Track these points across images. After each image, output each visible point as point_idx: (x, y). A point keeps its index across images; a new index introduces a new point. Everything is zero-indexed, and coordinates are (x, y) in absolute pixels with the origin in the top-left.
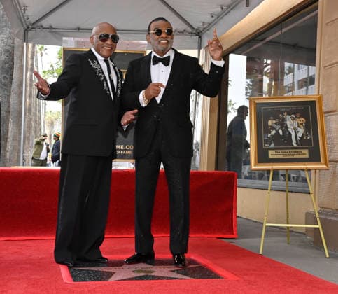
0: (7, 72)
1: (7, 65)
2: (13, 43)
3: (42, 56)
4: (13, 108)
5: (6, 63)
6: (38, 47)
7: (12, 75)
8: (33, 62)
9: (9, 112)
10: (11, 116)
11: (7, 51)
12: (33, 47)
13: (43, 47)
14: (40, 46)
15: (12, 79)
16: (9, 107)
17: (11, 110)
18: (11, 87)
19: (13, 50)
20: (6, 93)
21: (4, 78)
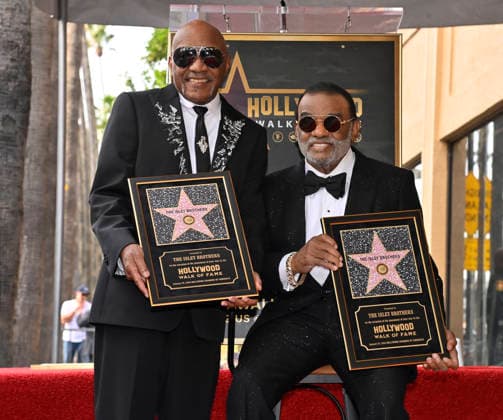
0: (14, 103)
1: (11, 85)
2: (28, 23)
3: (100, 54)
4: (29, 200)
5: (9, 78)
6: (90, 32)
7: (27, 110)
8: (77, 73)
9: (21, 213)
10: (26, 226)
11: (11, 45)
12: (79, 32)
13: (102, 32)
14: (96, 28)
15: (26, 122)
16: (20, 199)
17: (26, 207)
18: (23, 144)
19: (29, 43)
20: (11, 160)
21: (7, 119)
